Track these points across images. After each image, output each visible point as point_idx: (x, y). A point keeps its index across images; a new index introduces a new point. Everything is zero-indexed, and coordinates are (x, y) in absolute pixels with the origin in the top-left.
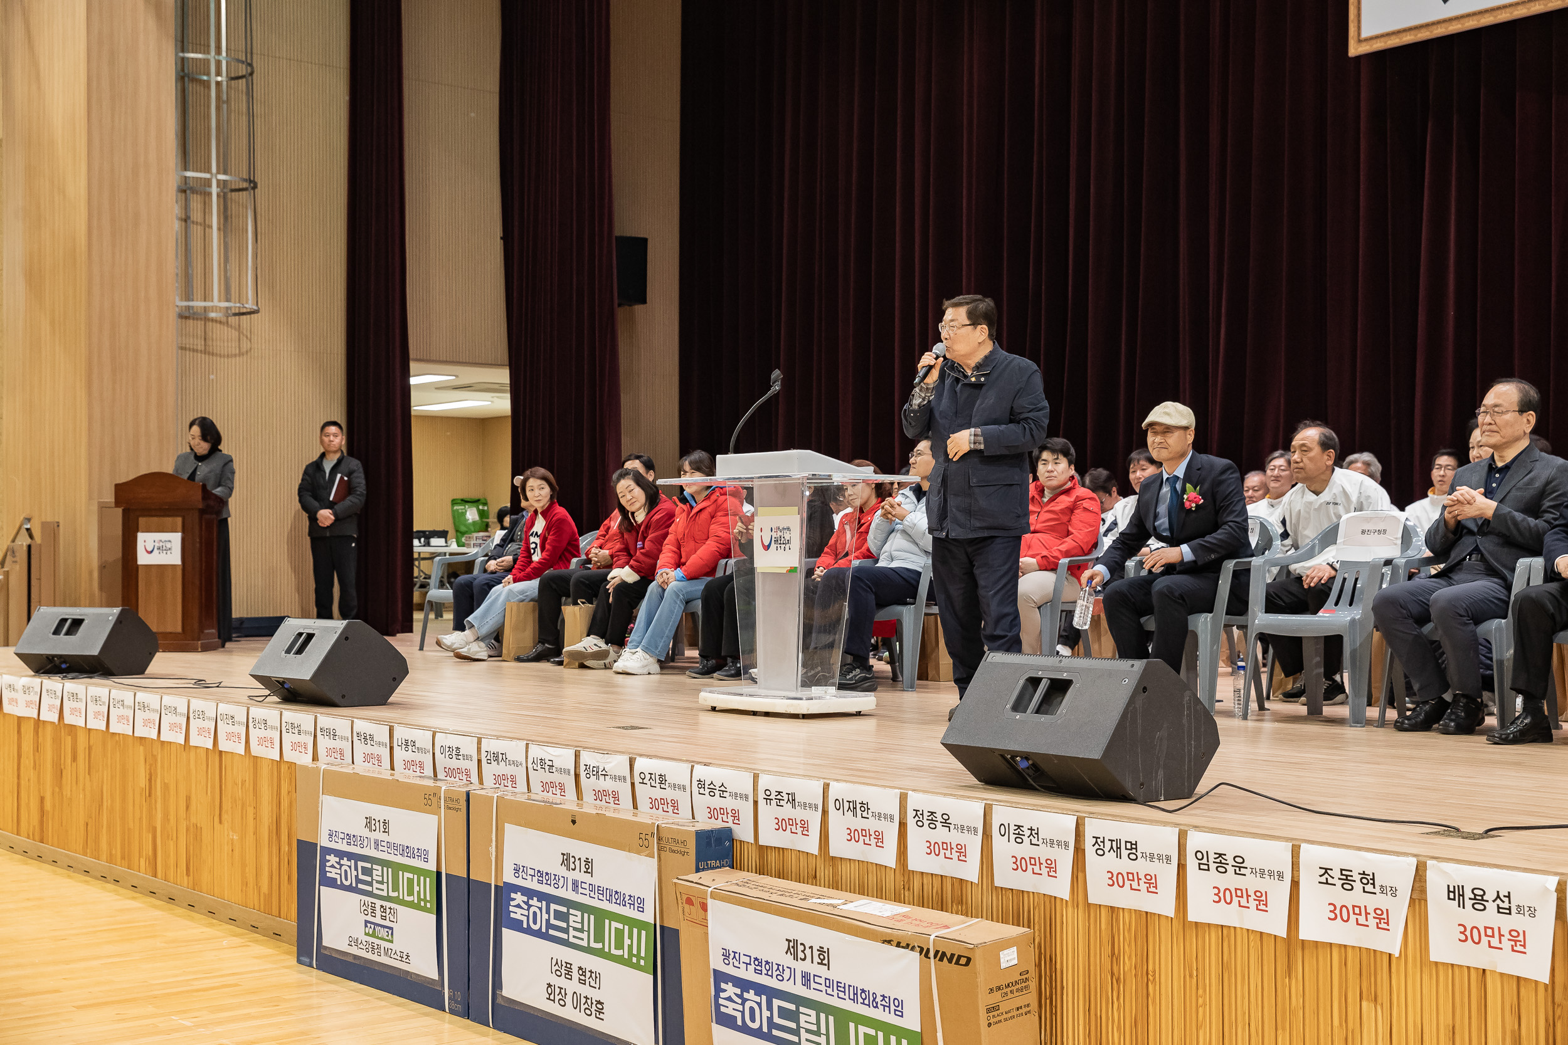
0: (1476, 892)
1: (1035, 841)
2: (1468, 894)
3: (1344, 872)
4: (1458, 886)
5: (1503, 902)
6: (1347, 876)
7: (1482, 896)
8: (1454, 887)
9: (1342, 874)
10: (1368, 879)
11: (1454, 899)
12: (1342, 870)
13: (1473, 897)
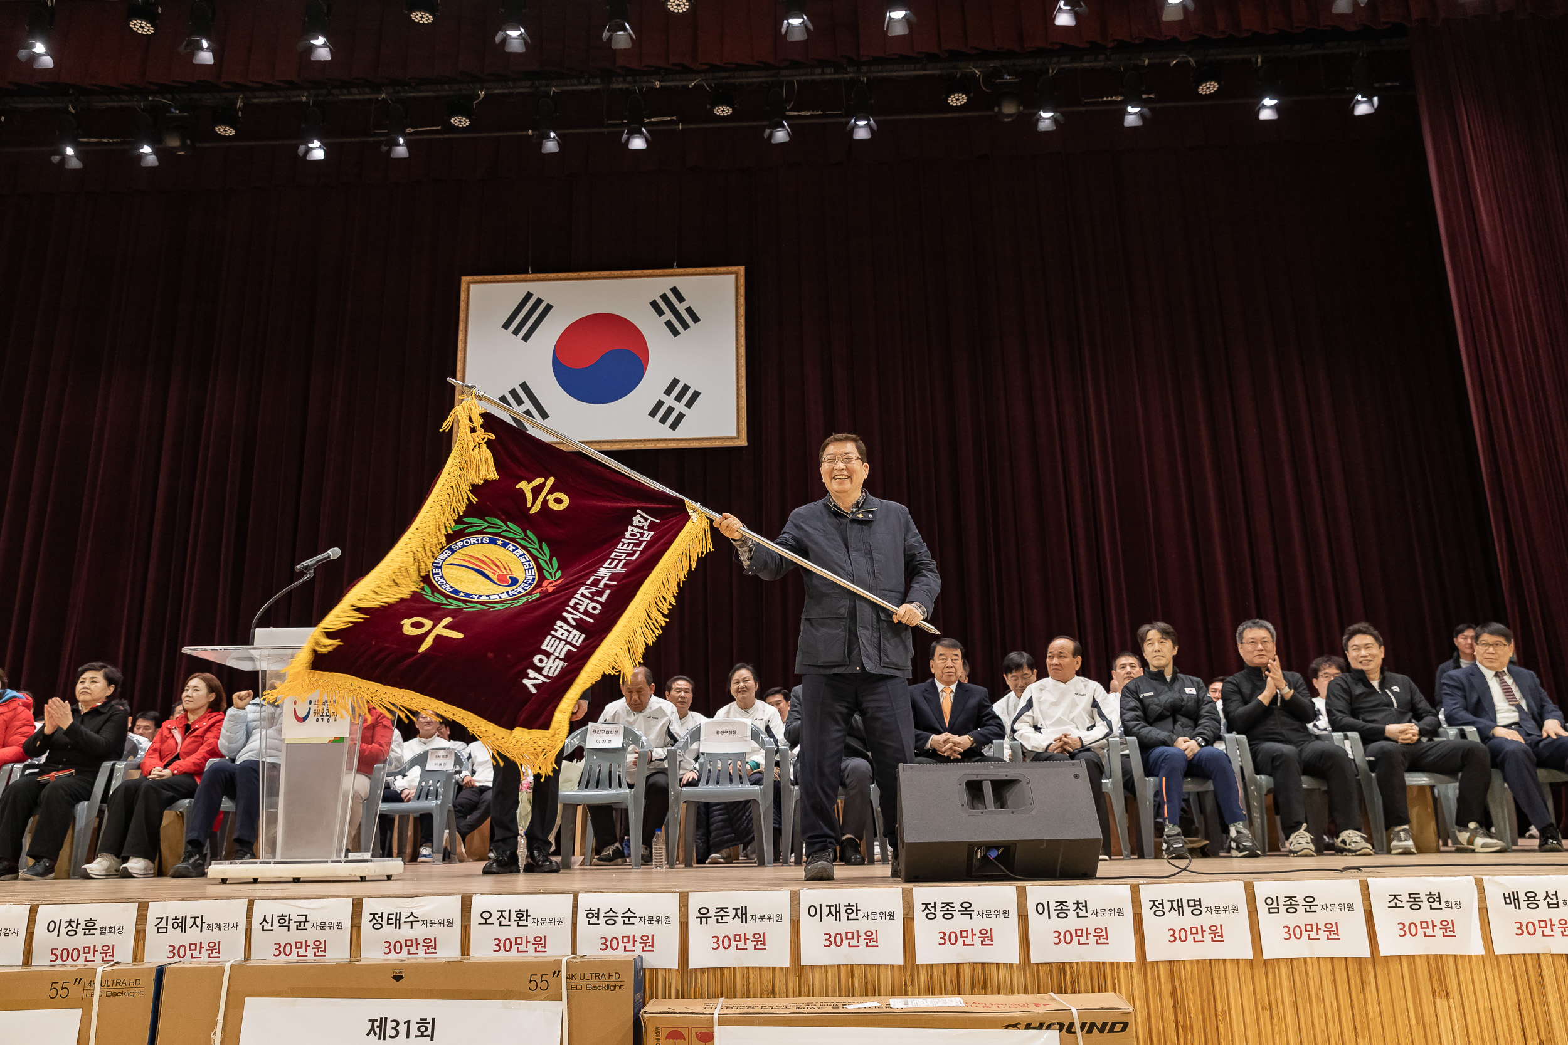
0: (1528, 895)
1: (1082, 913)
2: (1522, 897)
3: (1412, 896)
4: (1513, 893)
5: (1552, 899)
6: (1415, 898)
7: (1534, 897)
8: (1509, 894)
9: (1410, 898)
10: (1434, 898)
11: (1511, 903)
12: (1410, 894)
13: (1526, 899)
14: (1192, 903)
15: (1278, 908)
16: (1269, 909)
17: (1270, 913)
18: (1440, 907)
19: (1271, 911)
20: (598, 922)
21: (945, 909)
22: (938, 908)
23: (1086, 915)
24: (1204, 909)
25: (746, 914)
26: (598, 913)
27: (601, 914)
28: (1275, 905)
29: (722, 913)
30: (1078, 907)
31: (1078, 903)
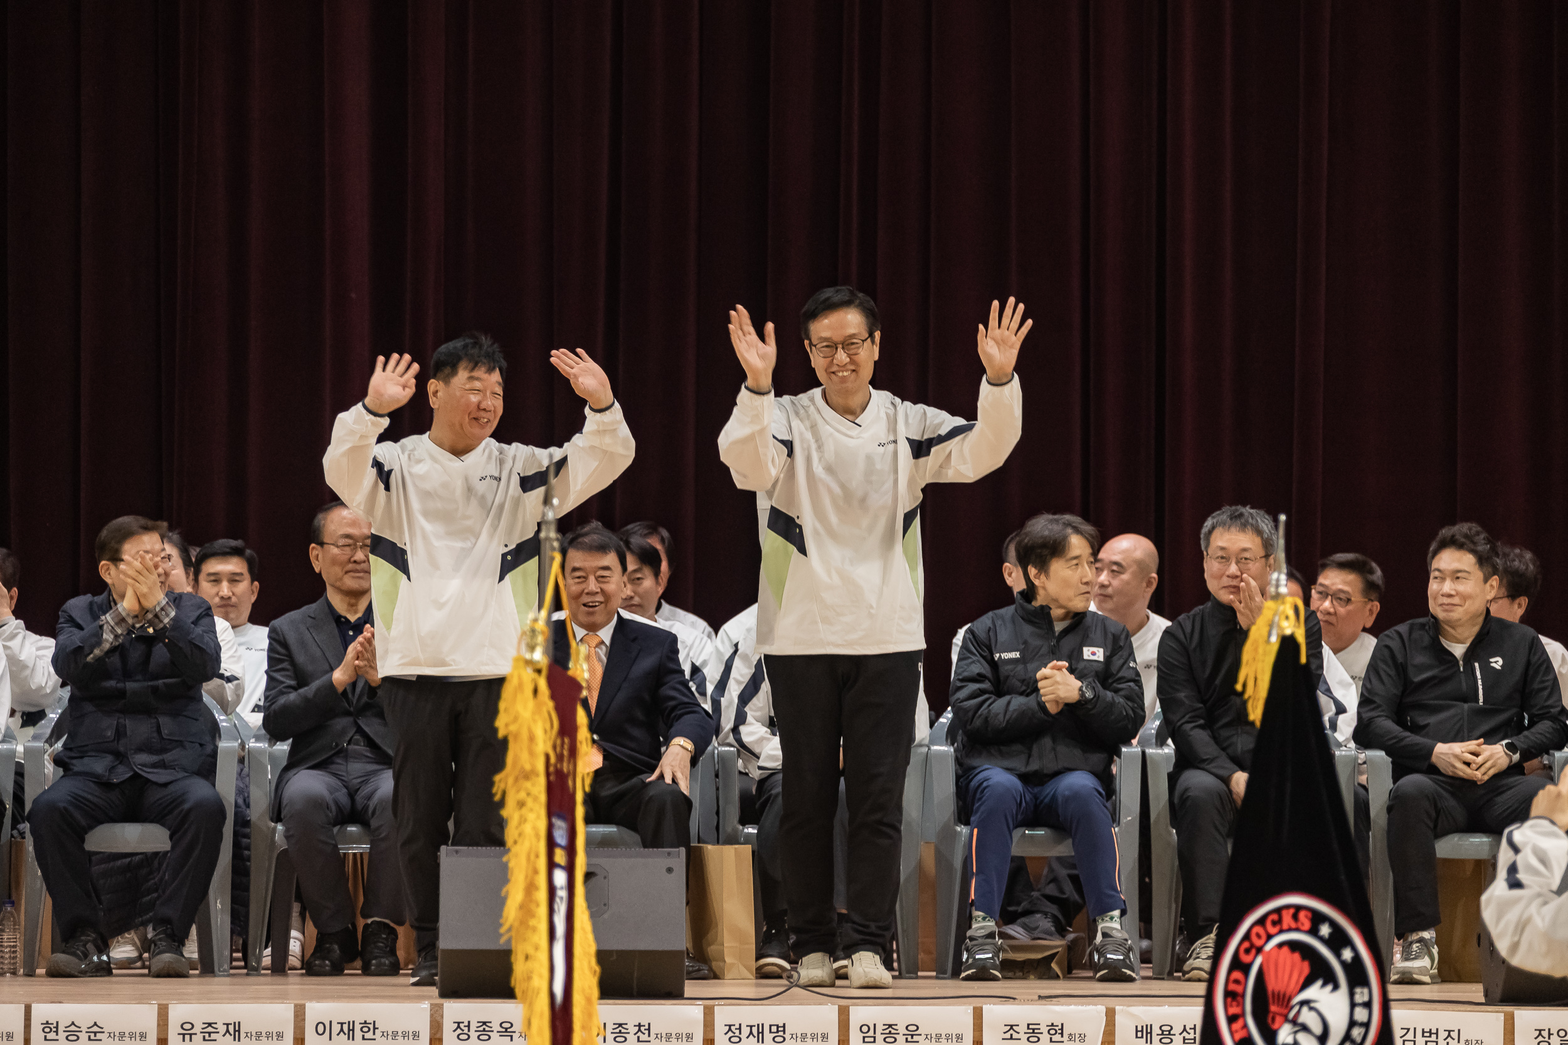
0: (1163, 1028)
1: (643, 1037)
2: (1156, 1030)
3: (1031, 1027)
4: (1147, 1026)
5: (1189, 1034)
6: (1034, 1029)
7: (1169, 1031)
8: (1142, 1027)
9: (1028, 1028)
10: (1057, 1031)
11: (1142, 1037)
12: (1028, 1025)
13: (1160, 1032)
14: (774, 1029)
15: (875, 1038)
16: (864, 1037)
17: (864, 1042)
18: (1062, 1039)
19: (866, 1039)
20: (56, 1038)
21: (481, 1029)
22: (473, 1027)
23: (648, 1039)
24: (787, 1036)
25: (239, 1031)
26: (57, 1027)
27: (61, 1029)
28: (871, 1033)
29: (210, 1029)
30: (639, 1030)
31: (640, 1025)
